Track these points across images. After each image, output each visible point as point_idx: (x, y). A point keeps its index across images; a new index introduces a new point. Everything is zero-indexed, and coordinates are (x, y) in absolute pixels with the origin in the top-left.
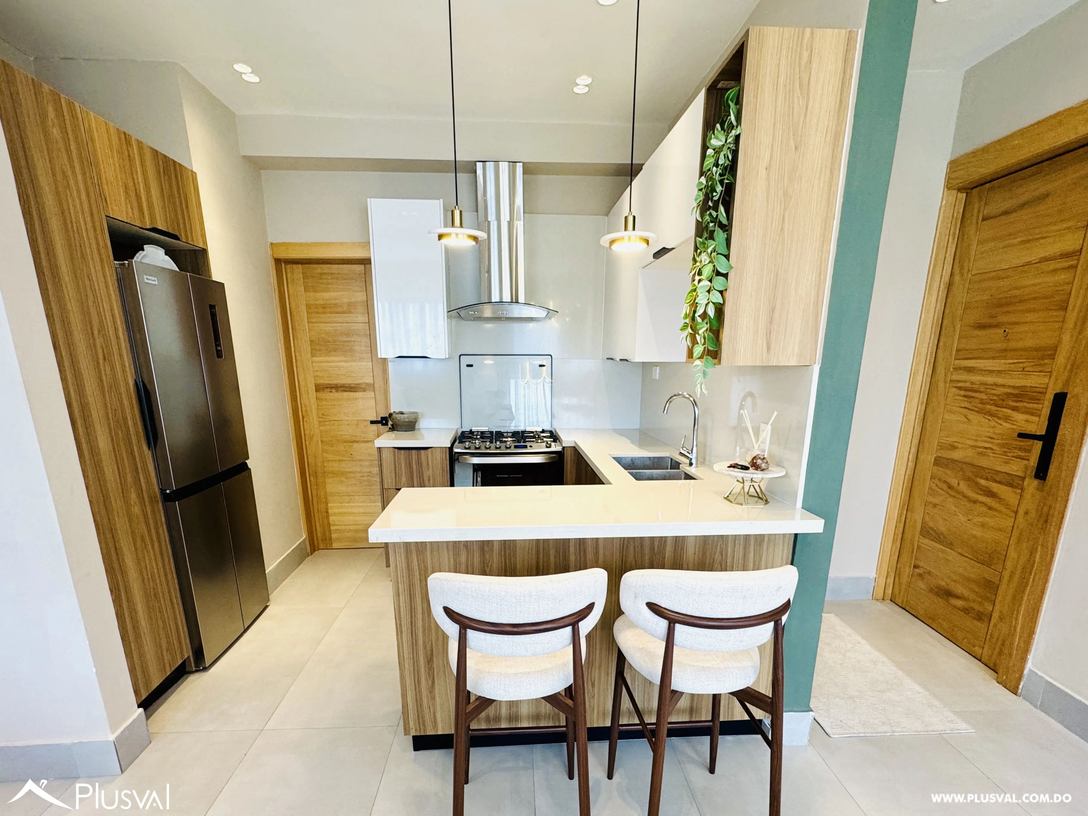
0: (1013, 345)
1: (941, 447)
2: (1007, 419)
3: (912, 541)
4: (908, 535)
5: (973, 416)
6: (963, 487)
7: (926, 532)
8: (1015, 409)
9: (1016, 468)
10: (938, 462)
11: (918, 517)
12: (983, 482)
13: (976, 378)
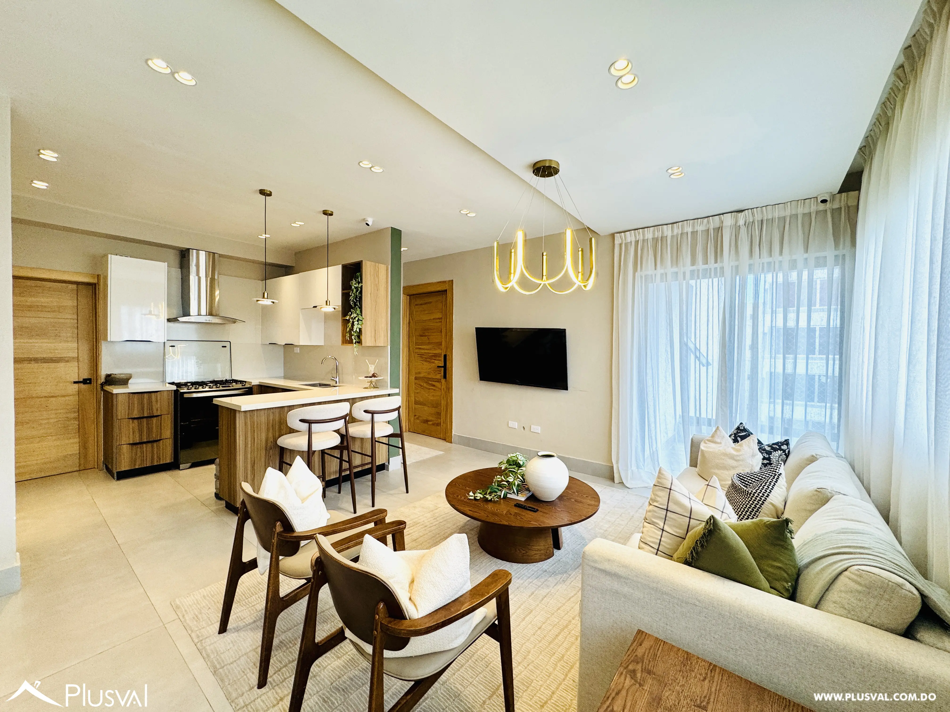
0: (431, 341)
1: (416, 373)
2: (433, 363)
3: (412, 408)
4: (410, 406)
5: (425, 363)
6: (425, 385)
7: (416, 403)
8: (435, 360)
9: (438, 377)
10: (416, 378)
11: (413, 399)
12: (430, 382)
13: (423, 351)
